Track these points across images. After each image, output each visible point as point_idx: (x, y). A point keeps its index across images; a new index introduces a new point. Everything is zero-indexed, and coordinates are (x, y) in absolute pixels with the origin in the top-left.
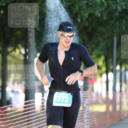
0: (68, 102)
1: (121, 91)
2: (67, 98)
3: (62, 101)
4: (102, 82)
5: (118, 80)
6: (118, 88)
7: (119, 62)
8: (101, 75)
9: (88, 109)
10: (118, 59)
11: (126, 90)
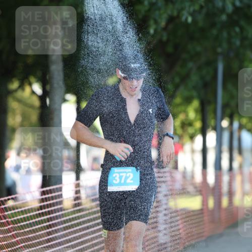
0: (132, 182)
1: (231, 168)
2: (130, 176)
3: (123, 182)
4: (193, 151)
5: (225, 147)
6: (225, 163)
7: (228, 111)
8: (192, 137)
9: (166, 204)
10: (225, 106)
11: (241, 167)
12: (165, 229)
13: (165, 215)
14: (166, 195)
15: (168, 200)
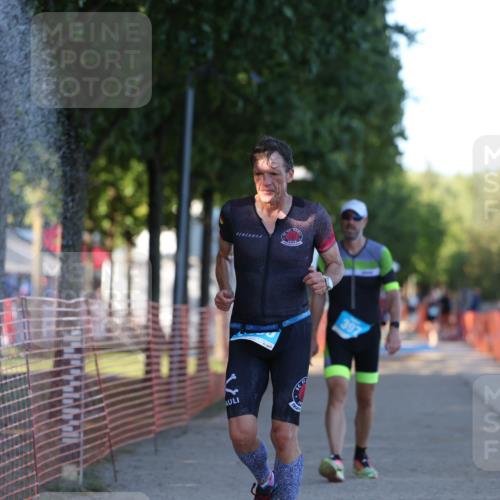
1: (204, 298)
5: (195, 260)
6: (194, 288)
8: (129, 238)
10: (197, 174)
12: (76, 417)
13: (77, 389)
14: (78, 351)
15: (82, 360)
